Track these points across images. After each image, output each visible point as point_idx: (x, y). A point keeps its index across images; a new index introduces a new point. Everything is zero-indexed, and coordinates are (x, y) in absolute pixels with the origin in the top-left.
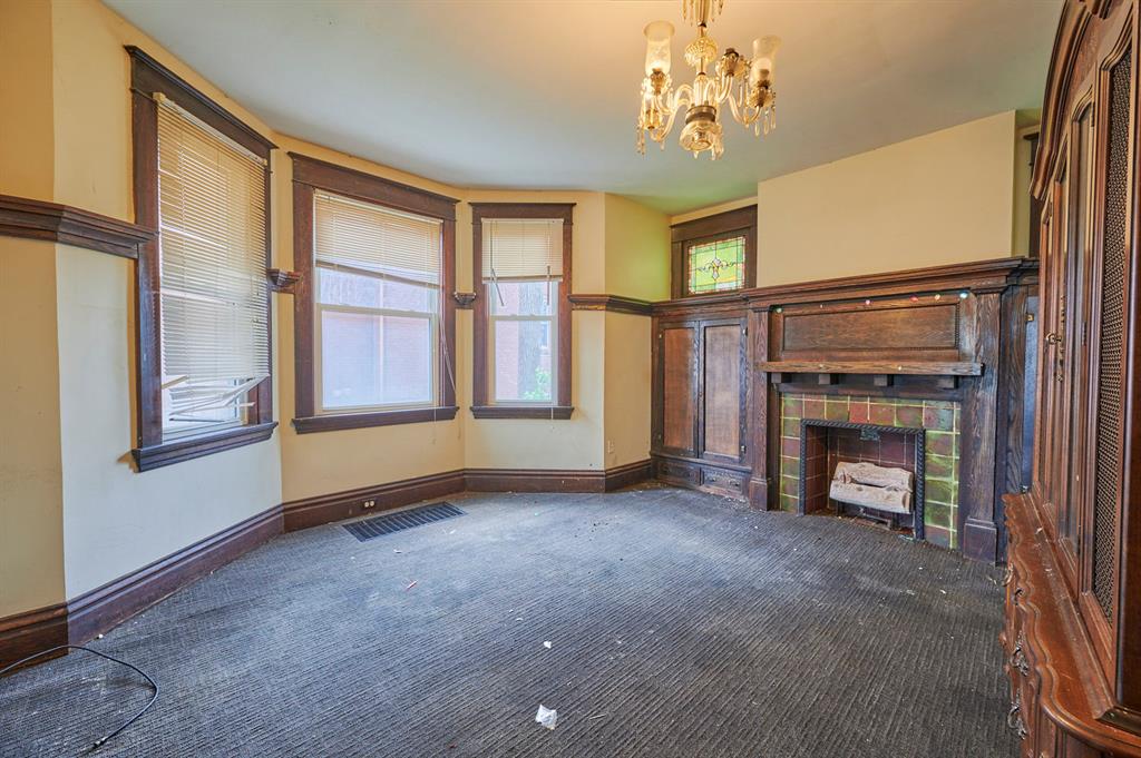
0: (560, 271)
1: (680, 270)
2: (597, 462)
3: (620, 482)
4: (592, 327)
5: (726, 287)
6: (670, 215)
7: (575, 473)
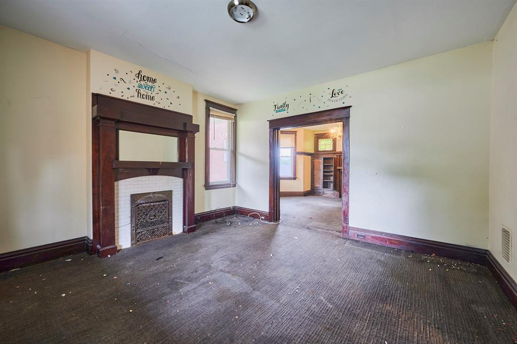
0: (294, 146)
1: (316, 145)
2: (301, 189)
3: (306, 194)
4: (301, 159)
5: (328, 149)
6: (314, 132)
7: (297, 192)
